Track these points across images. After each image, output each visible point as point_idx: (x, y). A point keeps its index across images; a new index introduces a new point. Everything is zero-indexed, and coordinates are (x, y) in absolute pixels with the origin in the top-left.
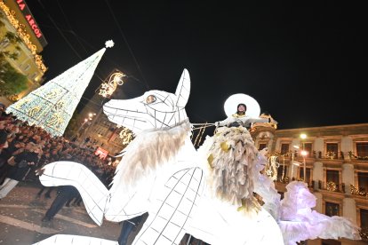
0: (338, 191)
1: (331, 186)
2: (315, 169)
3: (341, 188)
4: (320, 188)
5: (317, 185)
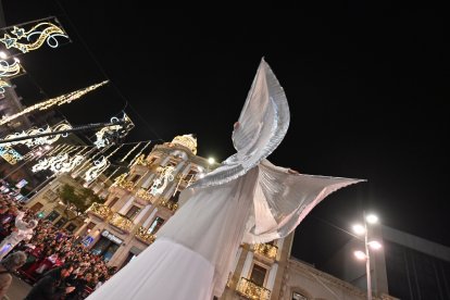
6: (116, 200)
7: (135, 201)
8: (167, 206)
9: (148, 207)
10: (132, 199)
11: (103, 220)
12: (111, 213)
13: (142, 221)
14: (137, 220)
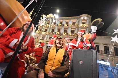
0: (66, 35)
1: (65, 34)
2: (62, 30)
3: (67, 34)
4: (62, 34)
5: (61, 34)
6: (38, 37)
7: (43, 35)
8: (51, 34)
9: (47, 36)
10: (42, 35)
11: (37, 42)
12: (38, 40)
13: (47, 39)
14: (45, 39)
